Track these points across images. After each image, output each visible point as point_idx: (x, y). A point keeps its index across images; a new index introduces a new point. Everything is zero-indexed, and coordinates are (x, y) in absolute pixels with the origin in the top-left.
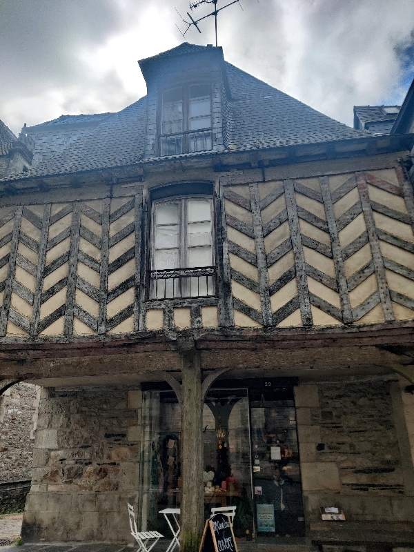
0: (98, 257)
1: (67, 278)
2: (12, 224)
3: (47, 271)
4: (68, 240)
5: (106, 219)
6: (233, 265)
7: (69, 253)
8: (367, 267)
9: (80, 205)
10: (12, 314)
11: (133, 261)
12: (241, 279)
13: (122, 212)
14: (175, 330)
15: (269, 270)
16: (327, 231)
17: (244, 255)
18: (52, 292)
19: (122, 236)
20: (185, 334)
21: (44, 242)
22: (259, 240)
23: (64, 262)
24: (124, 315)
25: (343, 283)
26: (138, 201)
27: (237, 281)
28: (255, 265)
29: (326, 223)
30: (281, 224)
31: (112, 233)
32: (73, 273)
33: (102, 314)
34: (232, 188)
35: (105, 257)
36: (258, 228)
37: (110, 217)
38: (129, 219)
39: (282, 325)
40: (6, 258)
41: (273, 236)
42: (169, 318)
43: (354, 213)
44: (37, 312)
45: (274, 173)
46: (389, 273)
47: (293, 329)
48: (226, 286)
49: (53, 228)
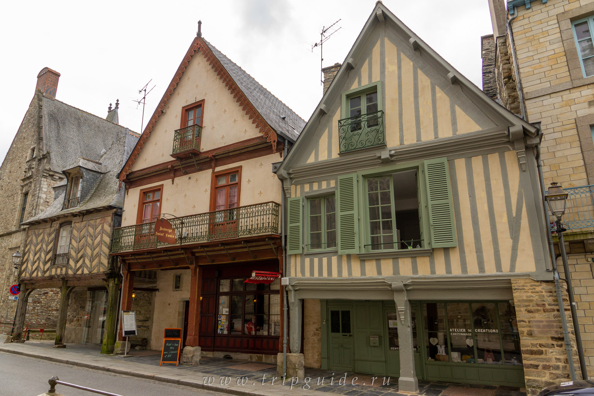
0: (45, 250)
1: (39, 257)
2: (31, 237)
4: (41, 243)
6: (71, 253)
7: (40, 248)
8: (97, 253)
9: (45, 229)
10: (28, 269)
11: (51, 251)
13: (52, 233)
15: (79, 254)
17: (74, 249)
18: (35, 262)
19: (51, 242)
20: (58, 276)
21: (36, 243)
22: (78, 243)
23: (39, 251)
24: (48, 270)
25: (92, 259)
26: (56, 229)
27: (71, 258)
28: (75, 252)
30: (84, 237)
31: (49, 241)
32: (40, 255)
33: (44, 269)
34: (76, 224)
35: (47, 249)
36: (78, 239)
37: (50, 235)
38: (53, 236)
39: (77, 273)
40: (29, 249)
41: (81, 242)
42: (56, 271)
43: (99, 234)
44: (32, 268)
45: (85, 218)
46: (101, 256)
47: (79, 274)
48: (68, 260)
49: (39, 238)
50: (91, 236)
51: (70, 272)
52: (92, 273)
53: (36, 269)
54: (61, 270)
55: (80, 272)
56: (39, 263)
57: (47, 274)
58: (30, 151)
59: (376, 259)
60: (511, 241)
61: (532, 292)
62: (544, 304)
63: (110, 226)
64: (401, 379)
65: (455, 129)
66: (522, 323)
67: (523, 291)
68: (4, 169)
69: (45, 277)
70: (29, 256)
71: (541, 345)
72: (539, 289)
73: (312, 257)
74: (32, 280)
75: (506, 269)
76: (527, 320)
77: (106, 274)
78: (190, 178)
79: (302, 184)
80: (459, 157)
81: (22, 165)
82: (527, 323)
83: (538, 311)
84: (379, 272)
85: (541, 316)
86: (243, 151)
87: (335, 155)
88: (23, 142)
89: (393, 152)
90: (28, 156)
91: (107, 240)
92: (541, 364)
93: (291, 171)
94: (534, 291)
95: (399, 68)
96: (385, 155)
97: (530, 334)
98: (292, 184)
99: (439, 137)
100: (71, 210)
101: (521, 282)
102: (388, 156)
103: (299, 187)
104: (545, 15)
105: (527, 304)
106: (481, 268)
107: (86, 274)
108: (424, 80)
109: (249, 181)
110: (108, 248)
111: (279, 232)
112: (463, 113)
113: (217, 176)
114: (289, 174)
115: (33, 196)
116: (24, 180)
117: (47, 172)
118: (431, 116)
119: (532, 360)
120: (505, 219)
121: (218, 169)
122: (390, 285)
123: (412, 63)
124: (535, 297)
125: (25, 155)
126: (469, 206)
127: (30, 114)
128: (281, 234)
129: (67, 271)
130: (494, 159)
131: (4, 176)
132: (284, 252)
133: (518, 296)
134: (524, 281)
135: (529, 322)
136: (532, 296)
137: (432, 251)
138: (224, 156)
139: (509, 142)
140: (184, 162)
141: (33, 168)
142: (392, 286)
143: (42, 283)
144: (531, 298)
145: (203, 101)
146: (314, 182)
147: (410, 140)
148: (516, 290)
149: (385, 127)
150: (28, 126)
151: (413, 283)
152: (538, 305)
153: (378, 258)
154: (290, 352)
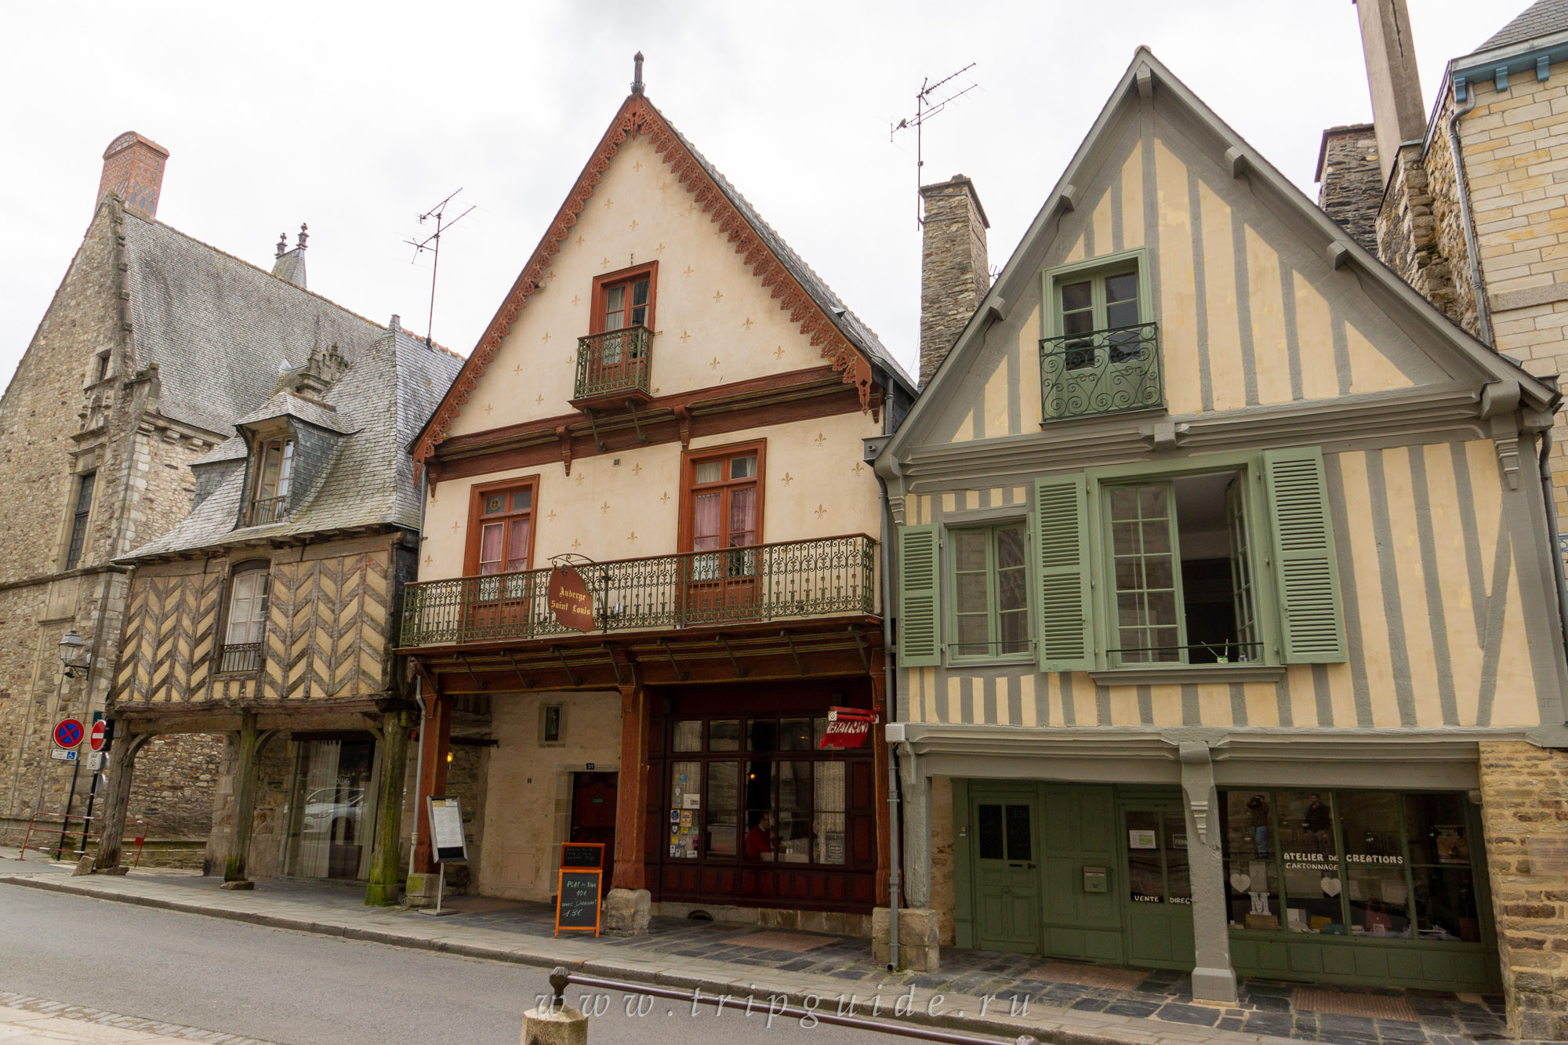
0: (190, 632)
1: (171, 651)
2: (143, 595)
3: (160, 643)
4: (176, 614)
5: (199, 595)
6: (271, 643)
7: (175, 627)
8: (350, 647)
9: (187, 578)
10: (137, 682)
11: (210, 637)
12: (275, 656)
13: (210, 589)
14: (228, 699)
15: (293, 647)
16: (333, 611)
17: (278, 634)
18: (161, 663)
19: (207, 612)
20: (234, 703)
21: (160, 616)
22: (290, 619)
23: (171, 636)
24: (200, 686)
25: (333, 661)
26: (221, 579)
27: (271, 656)
28: (284, 642)
29: (334, 604)
30: (307, 603)
31: (202, 609)
32: (175, 646)
33: (188, 683)
34: (282, 567)
35: (195, 632)
36: (291, 607)
37: (202, 593)
38: (213, 595)
39: (292, 696)
40: (137, 630)
41: (299, 616)
42: (227, 688)
43: (353, 595)
44: (151, 680)
45: (309, 552)
46: (362, 653)
47: (298, 700)
48: (264, 662)
49: (168, 601)
50: (328, 600)
51: (270, 693)
52: (336, 696)
53: (164, 682)
54: (243, 686)
55: (298, 694)
56: (172, 667)
57: (200, 697)
58: (93, 362)
59: (1139, 687)
60: (1481, 653)
61: (1530, 774)
62: (1558, 802)
63: (385, 577)
64: (1198, 971)
65: (1345, 381)
66: (1505, 843)
67: (1508, 769)
68: (12, 406)
69: (193, 705)
70: (139, 646)
71: (1549, 896)
72: (1545, 766)
73: (965, 674)
74: (150, 710)
75: (1467, 718)
76: (1516, 838)
77: (377, 702)
78: (617, 462)
79: (936, 492)
80: (1352, 446)
81: (71, 397)
82: (1518, 845)
83: (1543, 817)
84: (1147, 718)
85: (1550, 830)
86: (770, 401)
87: (1030, 424)
88: (72, 334)
89: (1184, 428)
90: (88, 374)
91: (380, 613)
92: (1550, 938)
93: (908, 461)
94: (1533, 770)
95: (1196, 218)
96: (1163, 433)
97: (1525, 870)
98: (909, 492)
99: (1306, 397)
100: (265, 530)
101: (1505, 750)
102: (1172, 437)
103: (926, 500)
104: (1541, 110)
105: (1517, 800)
106: (1408, 715)
107: (319, 699)
108: (1263, 255)
109: (788, 478)
110: (382, 633)
111: (877, 610)
112: (1366, 343)
113: (694, 462)
114: (903, 466)
115: (109, 482)
116: (78, 439)
117: (151, 420)
118: (1283, 344)
119: (1528, 928)
120: (1466, 601)
121: (698, 443)
122: (1176, 749)
123: (1228, 210)
124: (1538, 786)
125: (80, 371)
126: (1375, 566)
127: (87, 257)
128: (882, 614)
129: (259, 689)
130: (1438, 457)
131: (12, 425)
132: (888, 661)
133: (1493, 783)
134: (1513, 749)
135: (1523, 842)
136: (1531, 783)
137: (1284, 671)
138: (716, 410)
139: (1476, 419)
140: (601, 421)
141: (107, 407)
142: (1182, 751)
143: (178, 720)
144: (1527, 788)
145: (654, 264)
146: (967, 489)
147: (1230, 401)
148: (1492, 769)
149: (1163, 365)
150: (85, 290)
151: (1234, 746)
152: (1543, 804)
153: (1144, 683)
154: (906, 906)
